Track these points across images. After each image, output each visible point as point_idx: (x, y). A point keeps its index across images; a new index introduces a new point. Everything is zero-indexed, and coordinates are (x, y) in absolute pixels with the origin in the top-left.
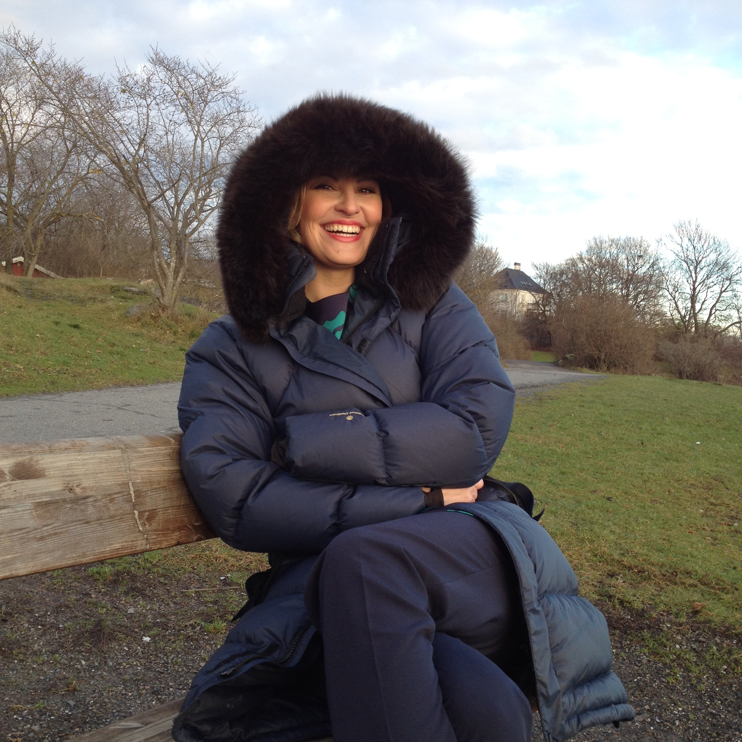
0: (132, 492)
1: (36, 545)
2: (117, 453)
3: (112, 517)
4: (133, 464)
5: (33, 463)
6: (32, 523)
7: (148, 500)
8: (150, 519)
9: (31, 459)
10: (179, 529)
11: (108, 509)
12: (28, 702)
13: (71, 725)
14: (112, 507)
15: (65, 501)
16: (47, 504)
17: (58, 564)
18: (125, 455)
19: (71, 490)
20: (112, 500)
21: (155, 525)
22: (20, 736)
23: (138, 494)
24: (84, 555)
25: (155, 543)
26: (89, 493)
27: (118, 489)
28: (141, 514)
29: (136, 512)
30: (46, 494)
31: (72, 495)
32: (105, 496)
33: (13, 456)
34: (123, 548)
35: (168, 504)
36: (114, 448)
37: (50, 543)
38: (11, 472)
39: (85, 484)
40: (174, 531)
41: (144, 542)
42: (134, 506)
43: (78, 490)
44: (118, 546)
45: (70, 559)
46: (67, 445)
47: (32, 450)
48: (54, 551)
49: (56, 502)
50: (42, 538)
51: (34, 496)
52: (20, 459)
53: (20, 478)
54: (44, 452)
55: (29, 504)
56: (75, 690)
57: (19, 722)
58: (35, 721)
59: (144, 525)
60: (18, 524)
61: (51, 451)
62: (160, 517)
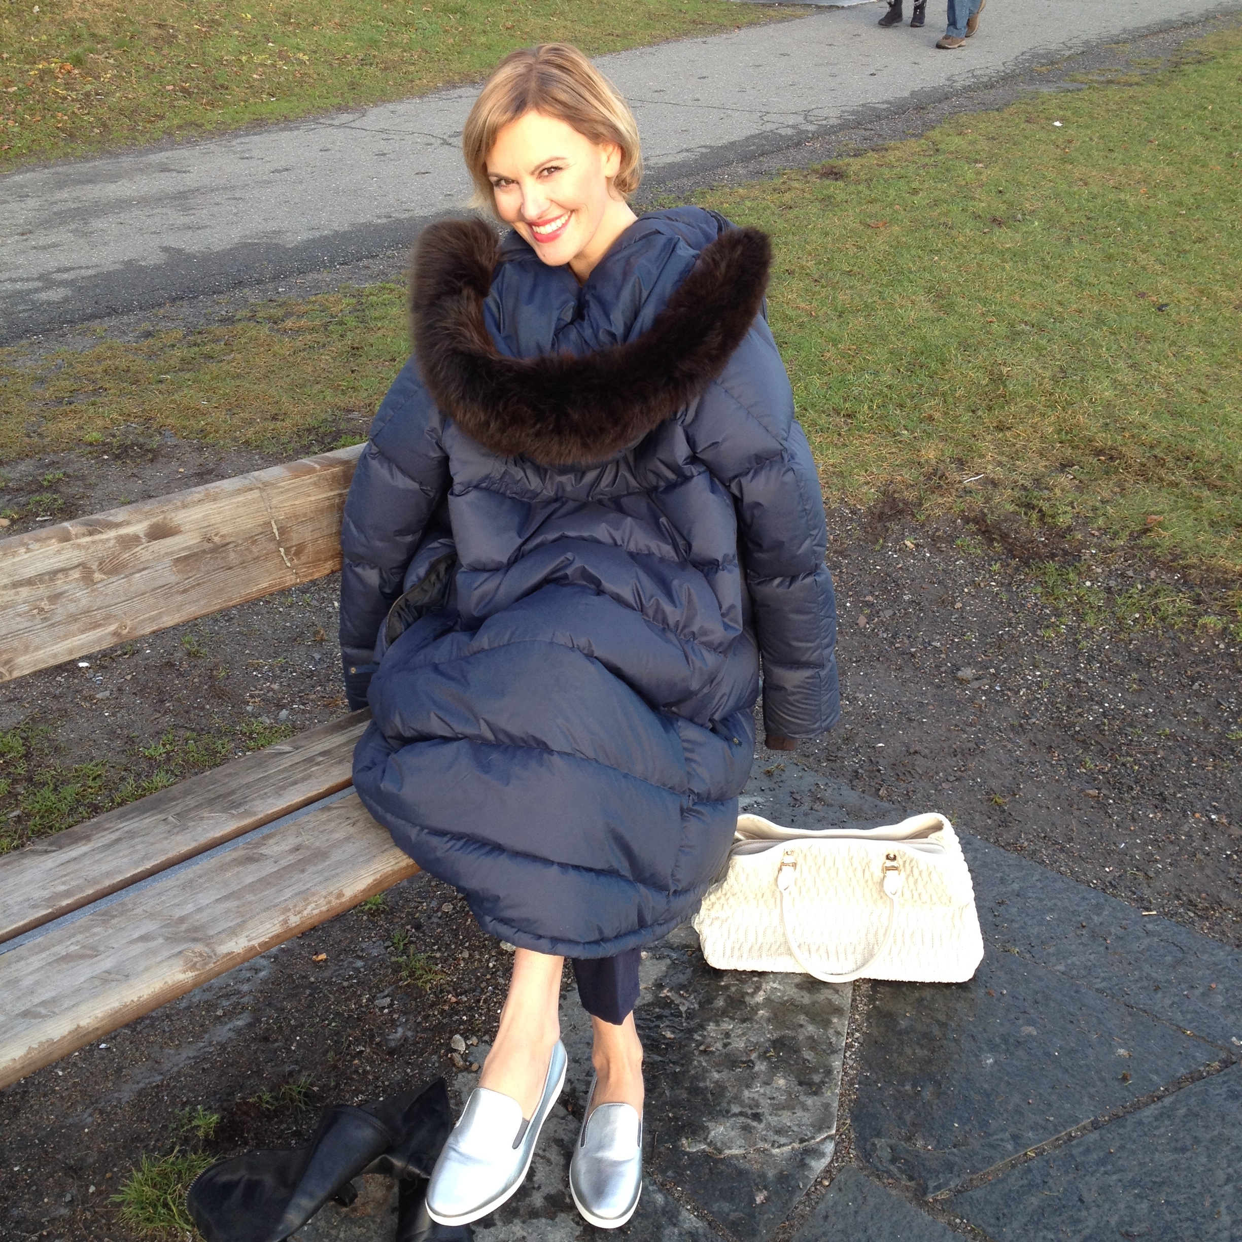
0: (275, 530)
1: (179, 598)
2: (256, 494)
3: (256, 559)
4: (274, 502)
5: (168, 521)
6: (173, 579)
7: (294, 535)
8: (298, 553)
9: (165, 518)
10: (332, 557)
11: (251, 552)
12: (270, 657)
13: (313, 682)
14: (255, 549)
15: (204, 552)
16: (186, 558)
17: (204, 612)
18: (264, 494)
19: (209, 540)
20: (254, 542)
21: (304, 558)
22: (259, 696)
23: (282, 531)
24: (231, 599)
25: (305, 576)
26: (228, 540)
27: (260, 530)
28: (287, 550)
29: (282, 550)
30: (184, 549)
31: (211, 545)
32: (246, 539)
33: (146, 519)
34: (270, 586)
35: (317, 534)
36: (251, 489)
37: (194, 594)
38: (147, 535)
39: (224, 531)
40: (326, 560)
41: (294, 577)
42: (279, 544)
43: (217, 539)
44: (265, 585)
45: (216, 604)
46: (200, 496)
47: (165, 508)
48: (198, 600)
49: (195, 554)
50: (185, 591)
51: (172, 553)
52: (154, 520)
53: (155, 539)
54: (177, 509)
55: (167, 561)
56: (322, 640)
57: (259, 679)
58: (275, 678)
59: (291, 560)
60: (160, 582)
61: (184, 506)
62: (310, 548)
